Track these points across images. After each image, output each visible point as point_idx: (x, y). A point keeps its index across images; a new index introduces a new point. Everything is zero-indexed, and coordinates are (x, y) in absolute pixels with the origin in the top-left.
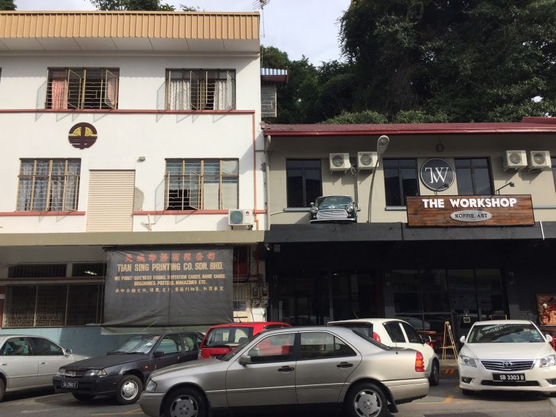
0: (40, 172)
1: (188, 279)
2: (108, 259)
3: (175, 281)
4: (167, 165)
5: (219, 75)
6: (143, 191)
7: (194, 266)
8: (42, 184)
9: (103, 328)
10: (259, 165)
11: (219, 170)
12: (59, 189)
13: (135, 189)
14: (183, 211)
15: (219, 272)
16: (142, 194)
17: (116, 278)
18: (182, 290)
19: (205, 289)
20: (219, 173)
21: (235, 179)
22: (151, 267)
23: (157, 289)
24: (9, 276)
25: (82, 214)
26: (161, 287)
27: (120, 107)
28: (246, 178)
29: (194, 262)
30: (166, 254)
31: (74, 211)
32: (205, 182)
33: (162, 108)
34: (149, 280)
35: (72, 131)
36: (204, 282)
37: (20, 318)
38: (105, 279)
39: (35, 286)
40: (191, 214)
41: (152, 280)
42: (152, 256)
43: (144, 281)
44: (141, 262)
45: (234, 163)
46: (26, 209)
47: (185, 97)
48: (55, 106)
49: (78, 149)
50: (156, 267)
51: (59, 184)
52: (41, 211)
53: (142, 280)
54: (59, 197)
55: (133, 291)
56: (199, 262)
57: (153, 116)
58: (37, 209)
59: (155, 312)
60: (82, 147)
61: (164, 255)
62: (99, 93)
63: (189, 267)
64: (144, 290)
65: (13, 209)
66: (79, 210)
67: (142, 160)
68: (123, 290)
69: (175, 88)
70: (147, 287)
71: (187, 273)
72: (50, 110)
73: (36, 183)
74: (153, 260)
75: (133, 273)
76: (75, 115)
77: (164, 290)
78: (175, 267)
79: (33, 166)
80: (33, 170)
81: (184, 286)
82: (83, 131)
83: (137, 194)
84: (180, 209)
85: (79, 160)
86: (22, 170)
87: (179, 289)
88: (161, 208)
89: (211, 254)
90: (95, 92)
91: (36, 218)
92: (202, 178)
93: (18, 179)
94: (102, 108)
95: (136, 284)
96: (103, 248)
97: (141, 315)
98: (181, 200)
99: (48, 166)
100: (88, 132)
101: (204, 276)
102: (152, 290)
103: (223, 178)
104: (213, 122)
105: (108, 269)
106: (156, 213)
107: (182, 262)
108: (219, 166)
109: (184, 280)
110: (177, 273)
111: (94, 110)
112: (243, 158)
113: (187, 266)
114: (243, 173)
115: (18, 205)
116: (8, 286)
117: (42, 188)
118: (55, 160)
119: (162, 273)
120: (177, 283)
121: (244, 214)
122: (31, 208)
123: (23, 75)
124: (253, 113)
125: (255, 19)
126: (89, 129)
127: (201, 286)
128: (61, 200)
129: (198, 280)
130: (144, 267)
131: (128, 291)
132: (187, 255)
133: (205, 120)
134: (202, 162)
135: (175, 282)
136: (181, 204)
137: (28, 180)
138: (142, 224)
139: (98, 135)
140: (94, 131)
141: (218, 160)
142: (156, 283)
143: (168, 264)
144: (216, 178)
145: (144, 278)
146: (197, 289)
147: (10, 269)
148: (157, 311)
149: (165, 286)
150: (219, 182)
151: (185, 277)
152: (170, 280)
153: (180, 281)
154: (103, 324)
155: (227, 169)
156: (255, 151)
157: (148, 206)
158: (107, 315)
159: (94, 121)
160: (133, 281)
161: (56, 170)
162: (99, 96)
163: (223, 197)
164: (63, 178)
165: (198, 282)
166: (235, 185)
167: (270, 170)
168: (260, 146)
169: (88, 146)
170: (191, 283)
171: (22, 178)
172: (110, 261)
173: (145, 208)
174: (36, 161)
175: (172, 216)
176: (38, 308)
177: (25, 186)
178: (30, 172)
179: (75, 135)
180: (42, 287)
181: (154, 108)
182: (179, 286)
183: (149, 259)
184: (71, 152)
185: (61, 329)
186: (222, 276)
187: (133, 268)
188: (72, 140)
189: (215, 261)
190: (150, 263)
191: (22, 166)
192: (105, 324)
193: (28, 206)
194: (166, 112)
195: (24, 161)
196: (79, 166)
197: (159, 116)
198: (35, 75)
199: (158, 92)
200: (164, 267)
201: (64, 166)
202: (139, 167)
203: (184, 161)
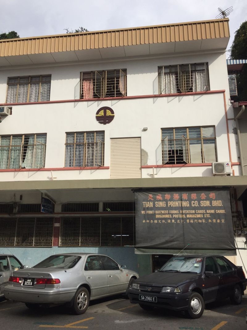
0: (78, 141)
1: (195, 213)
2: (136, 198)
3: (186, 214)
4: (162, 133)
5: (195, 68)
6: (147, 151)
7: (199, 204)
8: (79, 148)
9: (135, 249)
10: (231, 130)
11: (200, 134)
12: (91, 152)
13: (142, 150)
14: (176, 165)
15: (219, 208)
16: (146, 153)
17: (143, 212)
18: (192, 221)
19: (210, 221)
20: (201, 137)
21: (213, 140)
22: (167, 204)
23: (173, 221)
24: (62, 211)
25: (107, 168)
26: (176, 219)
27: (129, 95)
28: (222, 140)
29: (199, 200)
30: (177, 194)
31: (101, 166)
32: (190, 144)
33: (157, 93)
34: (166, 214)
35: (98, 113)
36: (208, 216)
37: (70, 240)
38: (135, 213)
39: (79, 218)
40: (183, 166)
41: (169, 214)
42: (167, 196)
43: (163, 214)
44: (160, 201)
45: (212, 129)
46: (70, 166)
47: (172, 85)
48: (86, 97)
49: (103, 124)
50: (171, 204)
51: (91, 149)
52: (80, 167)
53: (161, 214)
54: (91, 158)
55: (156, 221)
56: (203, 200)
57: (151, 100)
58: (77, 165)
59: (173, 238)
60: (105, 123)
61: (176, 195)
62: (114, 86)
63: (195, 204)
64: (164, 221)
65: (62, 166)
66: (105, 166)
67: (145, 130)
68: (148, 221)
69: (165, 79)
70: (166, 219)
71: (195, 208)
72: (82, 99)
73: (76, 148)
74: (168, 198)
75: (154, 208)
76: (99, 102)
77: (178, 221)
78: (185, 204)
79: (74, 137)
80: (74, 139)
81: (194, 219)
82: (105, 113)
83: (143, 154)
84: (174, 163)
85: (103, 132)
86: (67, 140)
87: (190, 221)
88: (160, 163)
89: (212, 195)
90: (111, 86)
91: (78, 172)
92: (189, 141)
93: (65, 146)
94: (116, 96)
95: (157, 216)
96: (132, 190)
97: (163, 240)
98: (174, 157)
99: (83, 136)
100: (109, 113)
101: (208, 211)
102: (169, 221)
103: (204, 140)
104: (194, 101)
105: (136, 206)
106: (157, 167)
107: (190, 200)
108: (200, 131)
109: (193, 214)
110: (187, 208)
111: (112, 98)
112: (218, 125)
113: (194, 204)
114: (219, 136)
115: (65, 164)
116: (62, 218)
117: (80, 151)
118: (87, 132)
119: (175, 208)
120: (188, 216)
121: (225, 165)
122: (74, 166)
123: (65, 78)
124: (223, 92)
125: (225, 23)
126: (109, 111)
127: (207, 219)
128: (92, 159)
129: (203, 214)
130: (162, 204)
131: (152, 221)
132: (194, 195)
133: (187, 99)
134: (188, 129)
135: (186, 216)
136: (174, 160)
137: (71, 146)
138: (148, 174)
139: (115, 114)
140: (112, 112)
141: (199, 127)
142: (172, 216)
143: (180, 202)
144: (198, 140)
145: (163, 212)
146: (204, 221)
147: (62, 205)
148: (175, 237)
149: (179, 218)
150: (201, 143)
151: (194, 212)
152: (182, 214)
153: (190, 215)
154: (136, 246)
155: (206, 133)
156: (227, 120)
157: (151, 161)
158: (137, 239)
159: (112, 106)
160: (154, 214)
161: (88, 139)
162: (114, 89)
163: (204, 154)
164: (93, 144)
165: (204, 216)
166: (213, 145)
167: (240, 132)
168: (231, 115)
169: (109, 123)
170: (199, 216)
171: (67, 145)
172: (137, 199)
173: (149, 163)
174: (75, 134)
175: (168, 168)
176: (82, 233)
177: (69, 151)
178: (72, 141)
179: (100, 115)
180: (84, 219)
181: (151, 93)
182: (190, 219)
183: (166, 198)
184: (98, 126)
185: (97, 248)
186: (222, 211)
187: (154, 205)
188: (98, 119)
189: (216, 199)
190: (167, 201)
191: (67, 137)
192: (137, 246)
193: (72, 164)
194: (160, 96)
195: (68, 134)
196: (104, 136)
197: (155, 99)
198: (73, 78)
199: (153, 82)
200: (177, 204)
201: (94, 136)
202: (143, 135)
203: (174, 130)
